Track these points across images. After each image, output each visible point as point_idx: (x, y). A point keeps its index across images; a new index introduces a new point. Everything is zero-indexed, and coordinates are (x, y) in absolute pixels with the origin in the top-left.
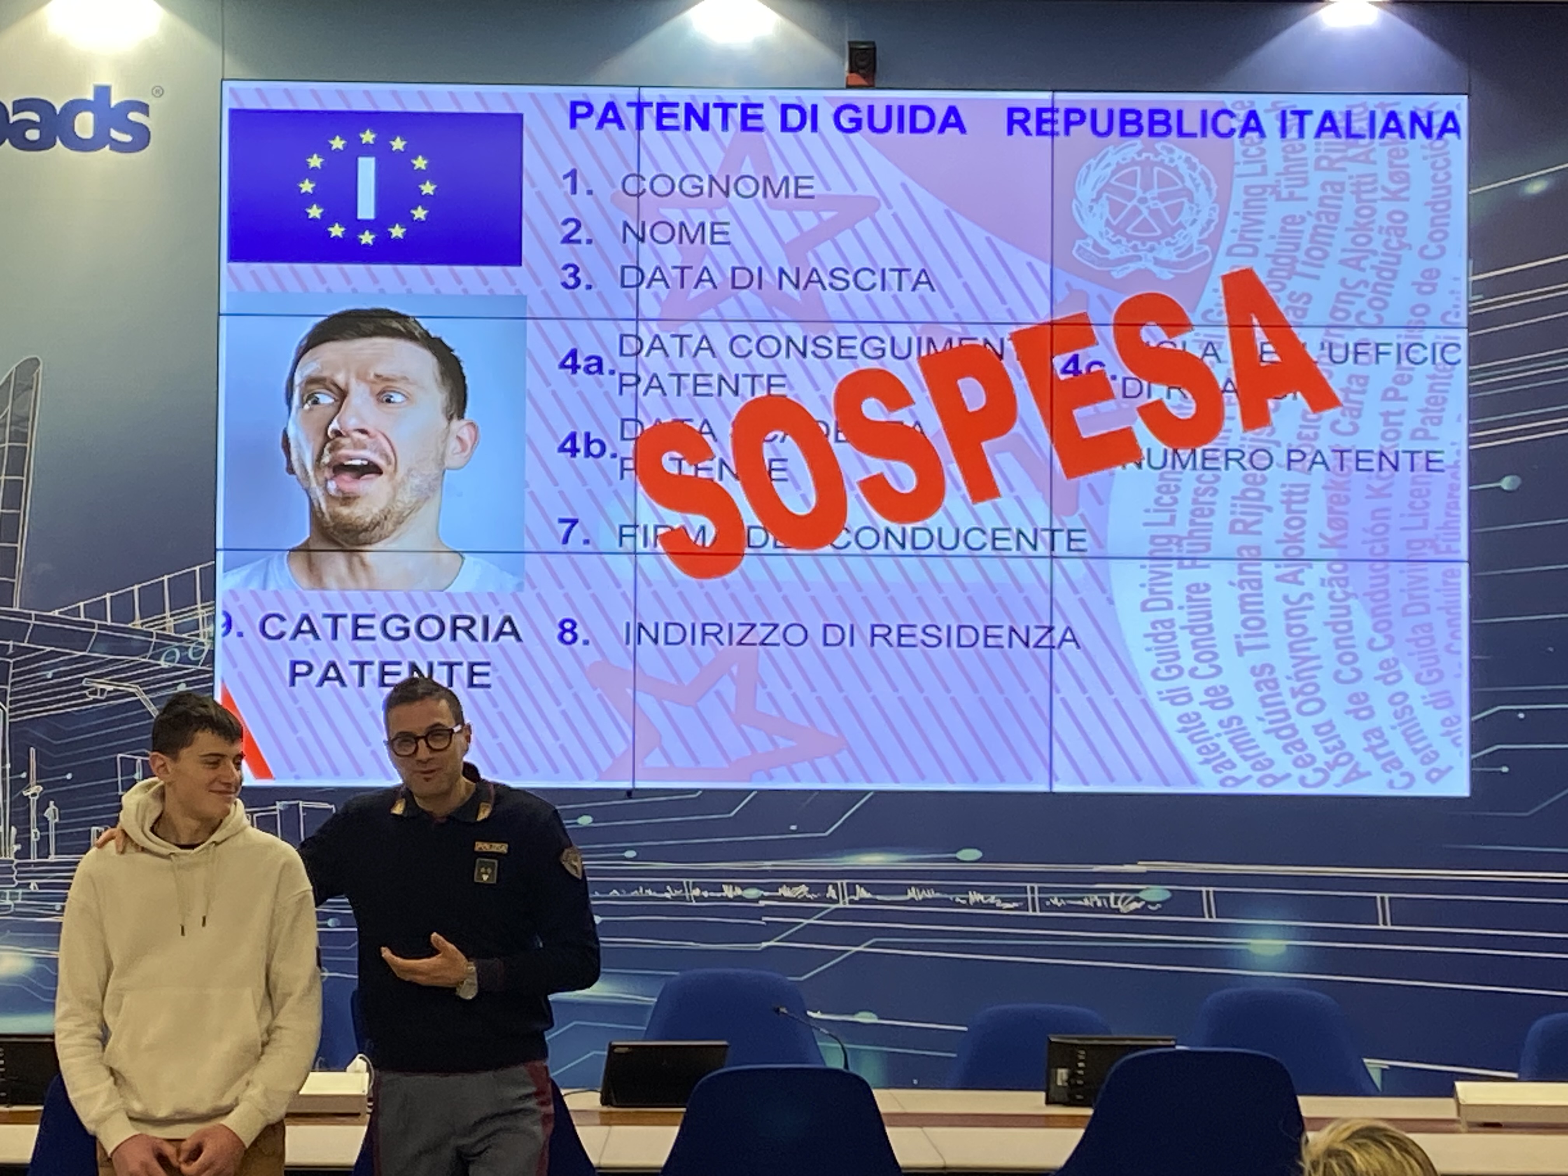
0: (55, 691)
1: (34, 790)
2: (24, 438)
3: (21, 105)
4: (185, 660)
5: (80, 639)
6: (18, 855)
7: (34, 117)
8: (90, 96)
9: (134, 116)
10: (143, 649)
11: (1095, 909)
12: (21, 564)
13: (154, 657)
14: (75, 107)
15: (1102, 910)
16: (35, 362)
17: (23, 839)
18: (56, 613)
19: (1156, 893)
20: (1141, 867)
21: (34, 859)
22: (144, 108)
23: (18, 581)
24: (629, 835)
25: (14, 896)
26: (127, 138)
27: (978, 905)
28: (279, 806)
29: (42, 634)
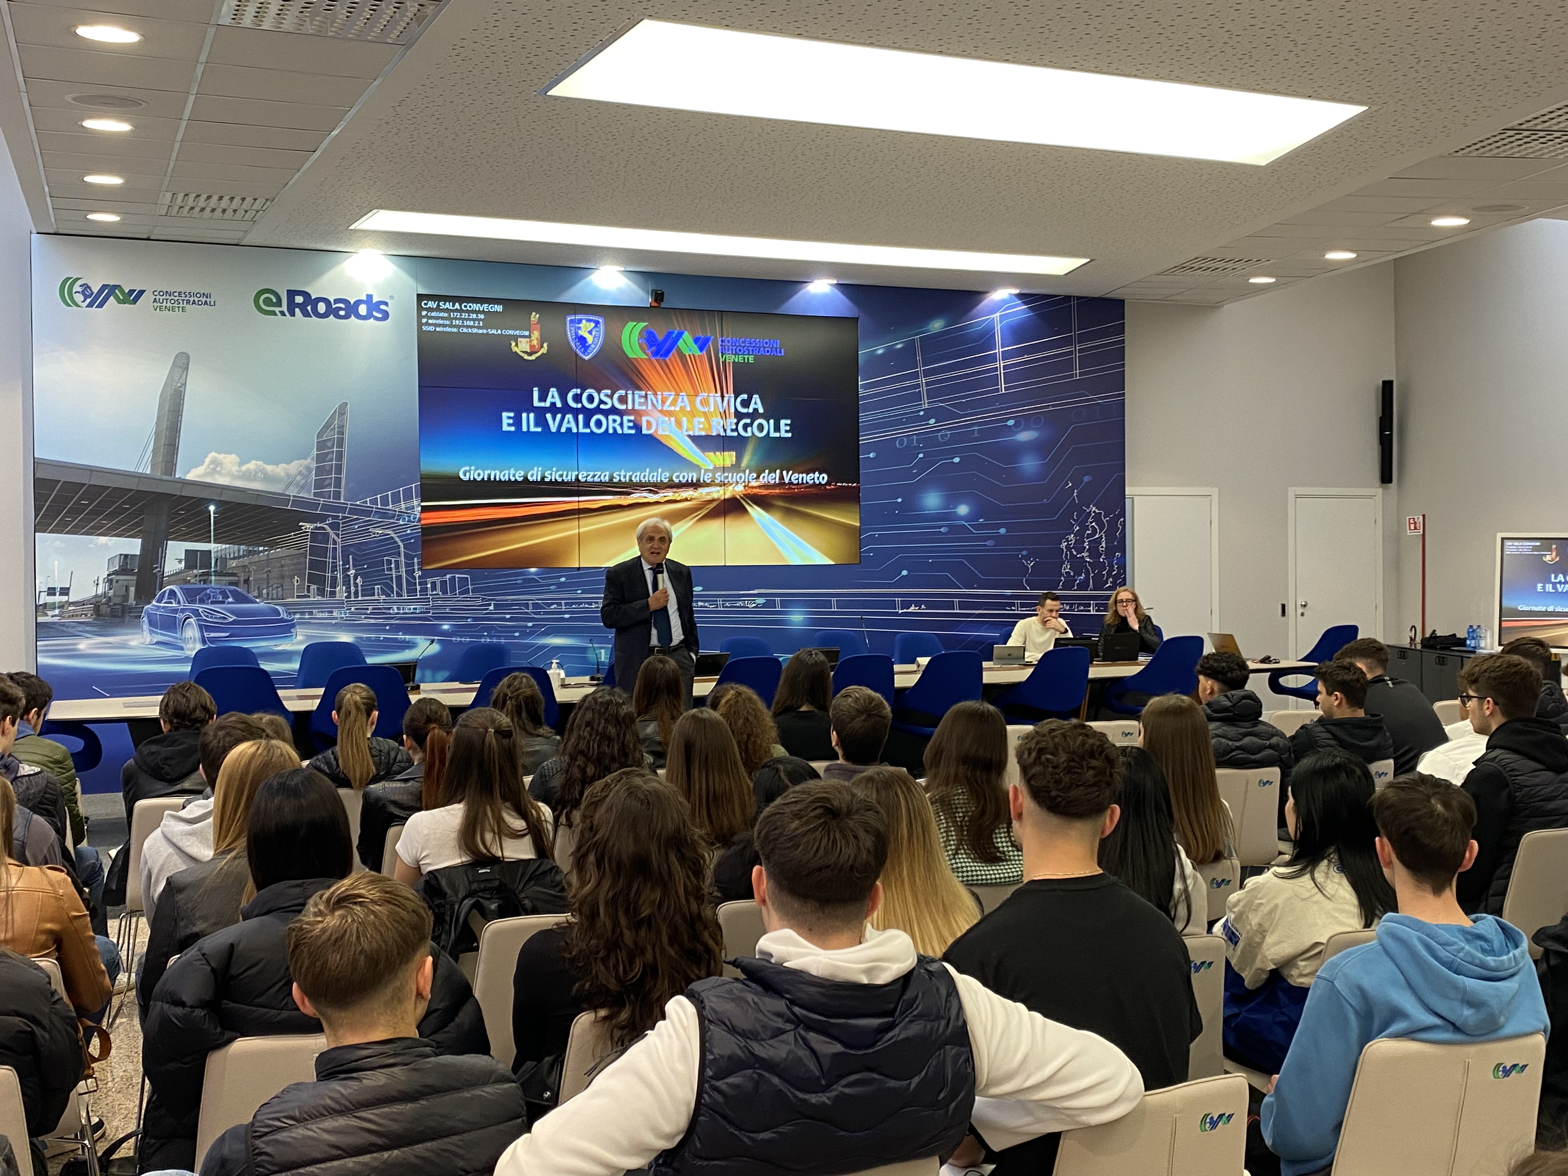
0: (359, 533)
1: (352, 572)
2: (342, 433)
3: (337, 301)
4: (409, 521)
5: (368, 513)
6: (346, 597)
7: (342, 306)
8: (364, 298)
9: (383, 307)
10: (393, 517)
11: (740, 607)
12: (343, 483)
13: (398, 519)
14: (358, 303)
15: (743, 607)
16: (346, 404)
17: (348, 591)
18: (358, 503)
19: (761, 601)
20: (756, 592)
21: (352, 599)
22: (386, 304)
23: (342, 490)
24: (579, 584)
25: (345, 614)
26: (380, 316)
27: (701, 607)
28: (448, 576)
29: (353, 511)
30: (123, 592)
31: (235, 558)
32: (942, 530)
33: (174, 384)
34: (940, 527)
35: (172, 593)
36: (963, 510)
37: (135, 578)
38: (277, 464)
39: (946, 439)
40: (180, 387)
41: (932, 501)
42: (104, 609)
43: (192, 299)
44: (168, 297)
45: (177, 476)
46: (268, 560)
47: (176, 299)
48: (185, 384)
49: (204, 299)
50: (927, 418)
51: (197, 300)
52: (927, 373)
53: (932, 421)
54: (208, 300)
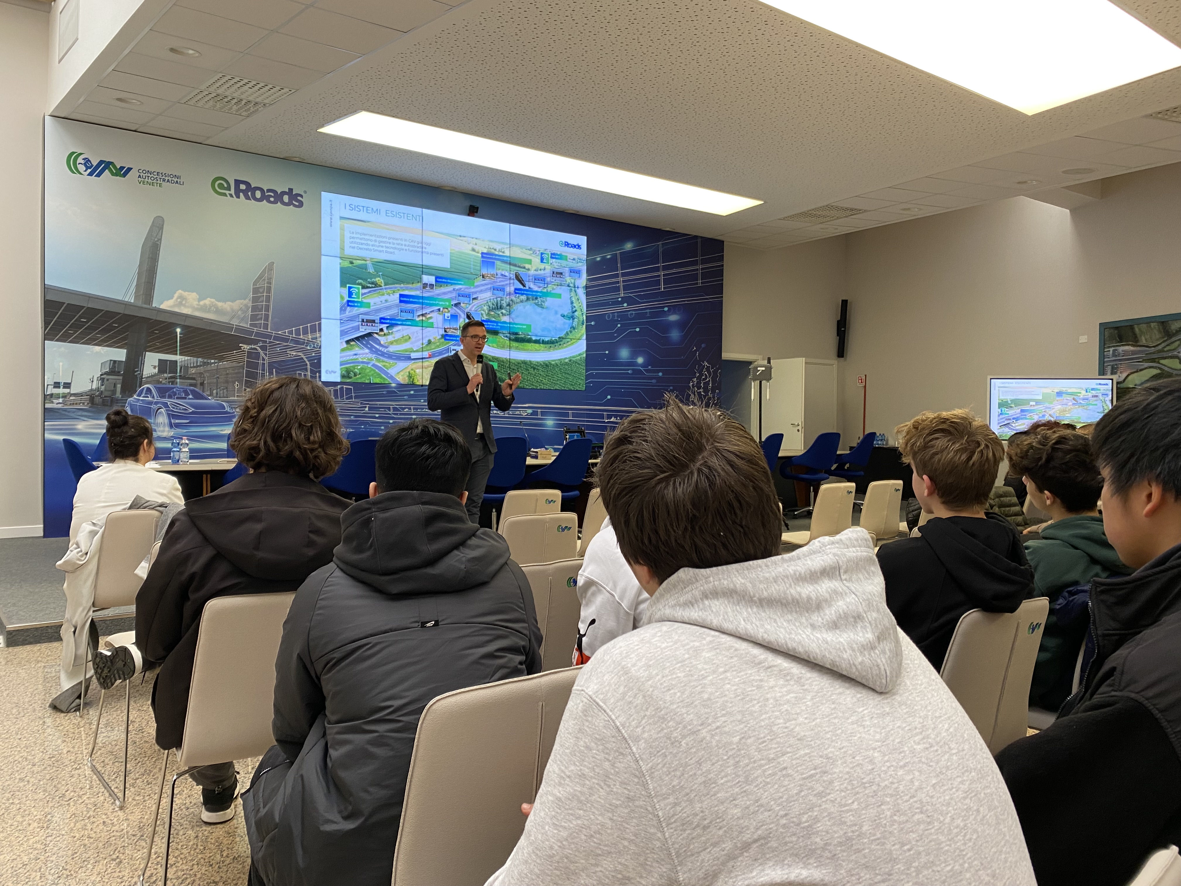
0: (279, 354)
2: (270, 283)
4: (314, 347)
5: (286, 340)
7: (272, 195)
8: (287, 191)
9: (299, 198)
10: (303, 344)
12: (270, 318)
13: (307, 346)
14: (283, 193)
15: (519, 415)
16: (273, 262)
18: (280, 332)
19: (530, 411)
22: (301, 196)
23: (269, 323)
26: (298, 204)
28: (339, 387)
29: (276, 338)
30: (112, 388)
31: (194, 367)
32: (629, 372)
33: (153, 238)
34: (628, 370)
35: (149, 390)
36: (640, 360)
37: (121, 378)
38: (225, 301)
39: (633, 316)
40: (158, 241)
41: (624, 353)
42: (98, 400)
43: (167, 178)
44: (149, 175)
45: (154, 305)
46: (217, 369)
47: (155, 177)
48: (161, 239)
49: (175, 179)
50: (622, 303)
51: (170, 179)
52: (623, 275)
53: (625, 305)
54: (179, 180)
